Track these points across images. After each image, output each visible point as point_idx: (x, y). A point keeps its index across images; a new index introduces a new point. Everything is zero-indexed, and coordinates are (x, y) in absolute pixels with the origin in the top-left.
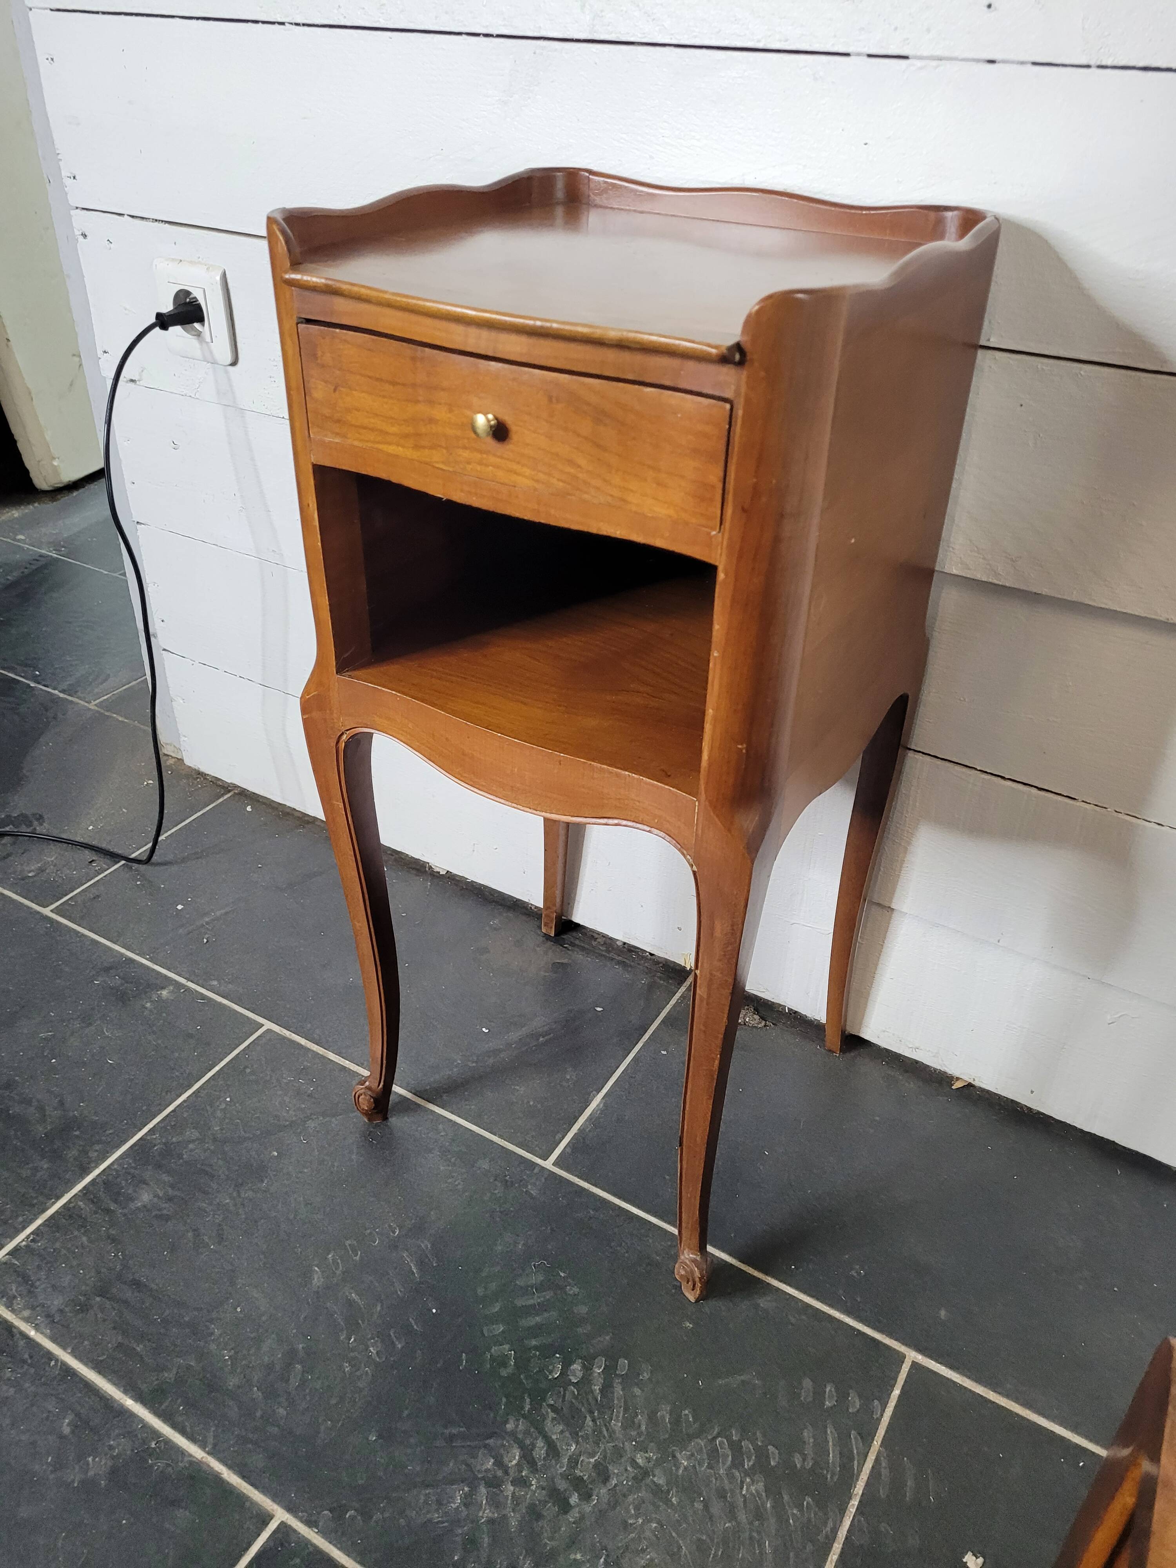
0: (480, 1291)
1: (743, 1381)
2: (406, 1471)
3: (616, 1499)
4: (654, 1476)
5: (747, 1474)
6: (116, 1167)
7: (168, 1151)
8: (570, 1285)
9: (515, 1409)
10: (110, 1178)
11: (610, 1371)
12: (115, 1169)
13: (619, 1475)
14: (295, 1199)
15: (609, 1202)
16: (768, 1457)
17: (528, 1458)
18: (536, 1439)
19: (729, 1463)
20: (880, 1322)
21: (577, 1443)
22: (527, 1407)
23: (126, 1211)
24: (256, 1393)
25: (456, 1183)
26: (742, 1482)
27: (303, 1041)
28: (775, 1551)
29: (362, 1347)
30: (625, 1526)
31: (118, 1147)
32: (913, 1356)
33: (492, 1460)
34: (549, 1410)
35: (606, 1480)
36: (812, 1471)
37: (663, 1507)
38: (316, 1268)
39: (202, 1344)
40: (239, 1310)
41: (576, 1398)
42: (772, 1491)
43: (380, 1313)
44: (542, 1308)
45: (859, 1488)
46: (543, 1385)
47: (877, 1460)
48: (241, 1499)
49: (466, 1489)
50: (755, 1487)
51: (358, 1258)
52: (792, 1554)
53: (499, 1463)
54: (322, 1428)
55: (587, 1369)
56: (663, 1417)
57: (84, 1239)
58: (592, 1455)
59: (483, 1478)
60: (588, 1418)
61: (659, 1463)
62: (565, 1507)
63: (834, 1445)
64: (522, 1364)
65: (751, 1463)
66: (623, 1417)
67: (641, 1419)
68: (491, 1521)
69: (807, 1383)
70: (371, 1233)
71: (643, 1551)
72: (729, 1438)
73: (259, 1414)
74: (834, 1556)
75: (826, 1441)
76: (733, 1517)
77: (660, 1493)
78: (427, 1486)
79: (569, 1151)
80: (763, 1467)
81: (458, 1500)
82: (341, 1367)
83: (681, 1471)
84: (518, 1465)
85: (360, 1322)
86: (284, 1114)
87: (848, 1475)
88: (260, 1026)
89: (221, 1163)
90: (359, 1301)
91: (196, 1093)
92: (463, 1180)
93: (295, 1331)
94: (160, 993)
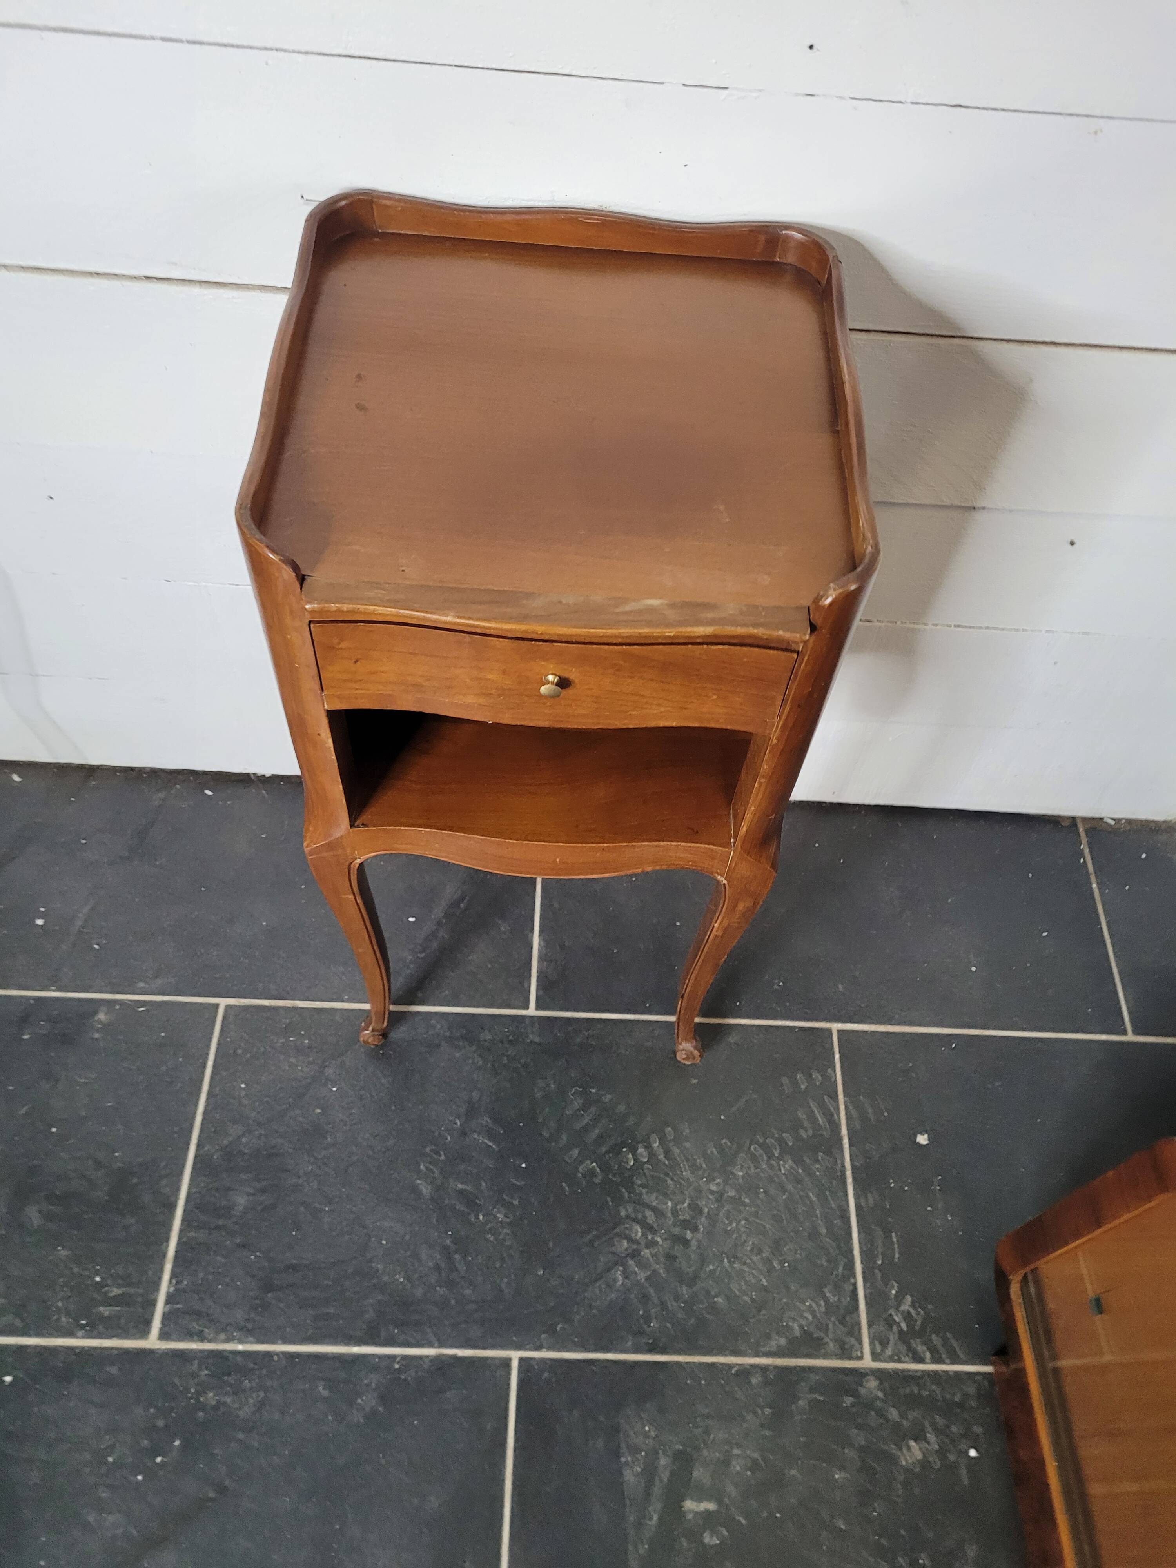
0: (545, 1134)
1: (746, 1101)
2: (576, 1280)
3: (712, 1218)
4: (728, 1192)
5: (779, 1158)
6: (194, 1190)
7: (228, 1154)
8: (603, 1095)
9: (619, 1201)
10: (198, 1201)
11: (663, 1140)
12: (196, 1192)
13: (707, 1205)
14: (363, 1138)
15: (594, 1019)
16: (785, 1141)
17: (647, 1227)
18: (644, 1211)
19: (765, 1158)
20: (806, 1013)
21: (671, 1199)
22: (626, 1194)
23: (234, 1220)
24: (441, 1291)
25: (476, 1061)
26: (779, 1165)
27: (266, 1002)
28: (818, 1196)
29: (491, 1218)
30: (728, 1233)
31: (181, 1173)
32: (836, 1027)
33: (625, 1241)
34: (641, 1189)
35: (701, 1212)
36: (814, 1136)
37: (742, 1208)
38: (418, 1182)
39: (375, 1281)
40: (384, 1242)
41: (653, 1171)
42: (798, 1162)
43: (487, 1187)
44: (596, 1120)
45: (844, 1131)
46: (627, 1175)
47: (846, 1108)
48: (482, 1361)
49: (621, 1268)
50: (787, 1165)
51: (443, 1157)
52: (827, 1193)
53: (630, 1240)
54: (503, 1286)
55: (648, 1147)
56: (712, 1153)
57: (219, 1258)
58: (683, 1203)
59: (627, 1255)
60: (668, 1180)
61: (726, 1182)
62: (686, 1243)
63: (819, 1112)
64: (605, 1168)
65: (778, 1151)
66: (688, 1166)
67: (700, 1161)
68: (648, 1279)
69: (785, 1080)
70: (439, 1134)
71: (745, 1241)
72: (757, 1143)
73: (453, 1302)
74: (849, 1180)
75: (813, 1112)
76: (784, 1191)
77: (736, 1201)
78: (596, 1280)
79: (541, 993)
80: (785, 1150)
81: (620, 1278)
82: (486, 1239)
83: (741, 1180)
84: (644, 1234)
85: (478, 1201)
86: (301, 1074)
87: (835, 1127)
88: (217, 1006)
89: (280, 1140)
90: (466, 1187)
91: (210, 1094)
92: (479, 1056)
93: (436, 1234)
94: (96, 1018)
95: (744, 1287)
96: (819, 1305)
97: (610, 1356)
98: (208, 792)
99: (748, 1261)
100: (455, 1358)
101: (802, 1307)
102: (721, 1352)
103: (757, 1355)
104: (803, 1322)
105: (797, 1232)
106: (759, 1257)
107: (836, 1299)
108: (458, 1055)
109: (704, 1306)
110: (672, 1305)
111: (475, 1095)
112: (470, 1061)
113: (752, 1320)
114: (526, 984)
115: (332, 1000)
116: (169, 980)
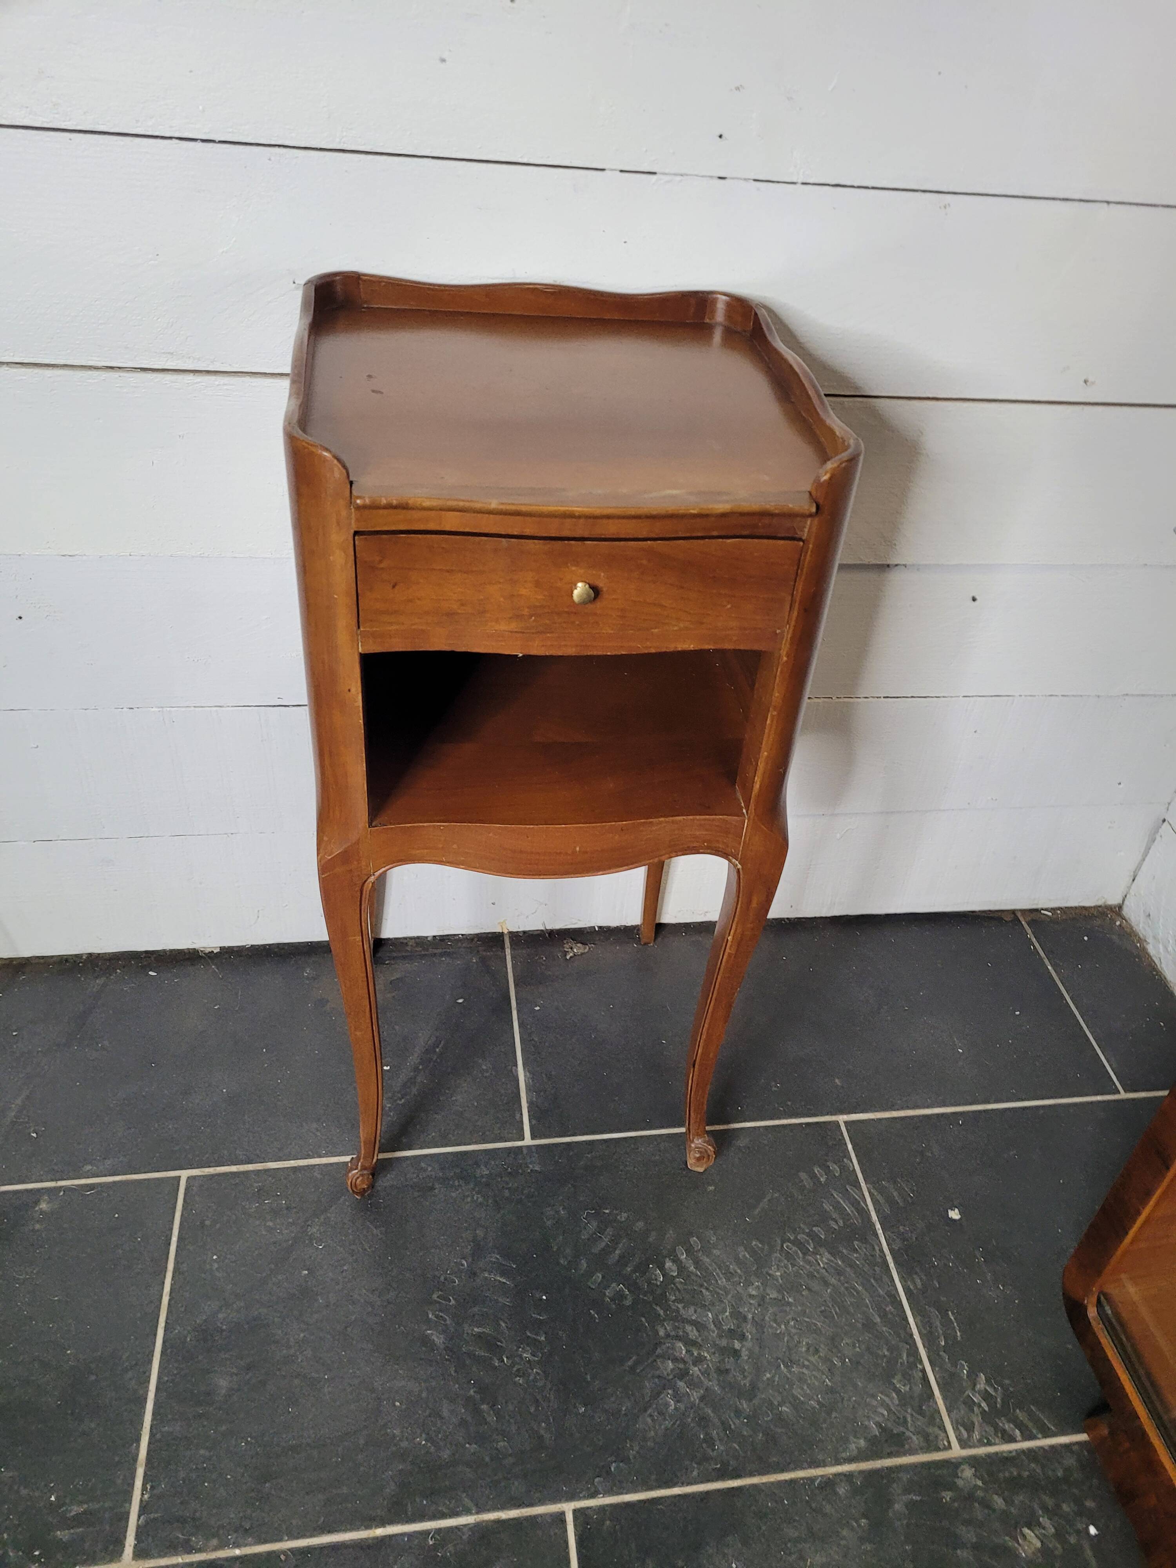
0: (563, 1262)
1: (769, 1200)
2: (623, 1412)
3: (759, 1325)
4: (768, 1295)
5: (815, 1253)
7: (204, 1334)
8: (618, 1215)
9: (656, 1320)
11: (689, 1251)
12: (167, 1379)
13: (750, 1310)
14: (360, 1295)
15: (594, 1141)
16: (817, 1235)
17: (690, 1343)
18: (684, 1327)
19: (801, 1255)
20: (809, 1109)
21: (709, 1310)
22: (662, 1312)
23: (217, 1405)
24: (472, 1448)
25: (475, 1198)
26: (816, 1261)
27: (234, 1169)
28: (863, 1285)
29: (516, 1359)
30: (778, 1337)
31: (150, 1362)
32: (842, 1119)
33: (670, 1362)
34: (676, 1304)
35: (745, 1318)
36: (845, 1225)
37: (788, 1309)
38: (428, 1332)
39: (393, 1449)
40: (398, 1404)
41: (686, 1284)
42: (835, 1253)
43: (507, 1327)
44: (615, 1241)
45: (874, 1216)
46: (659, 1291)
47: (870, 1193)
48: (532, 1519)
49: (670, 1391)
50: (824, 1258)
51: (453, 1302)
52: (872, 1281)
53: (675, 1360)
54: (542, 1432)
55: (676, 1260)
56: (744, 1256)
57: (202, 1452)
58: (725, 1312)
59: (675, 1377)
60: (704, 1291)
61: (765, 1285)
62: (736, 1353)
63: (844, 1202)
64: (634, 1287)
65: (812, 1246)
66: (722, 1274)
67: (733, 1267)
68: (702, 1398)
69: (803, 1175)
70: (445, 1279)
71: (799, 1342)
72: (789, 1240)
74: (892, 1265)
75: (839, 1202)
76: (826, 1284)
77: (780, 1302)
78: (645, 1410)
79: (534, 1122)
80: (819, 1243)
81: (672, 1402)
82: (515, 1383)
83: (780, 1281)
84: (688, 1351)
85: (499, 1343)
86: (280, 1237)
87: (864, 1213)
88: (178, 1178)
89: (263, 1311)
90: (484, 1330)
91: (177, 1273)
92: (478, 1193)
93: (457, 1386)
94: (37, 1209)
95: (808, 1392)
96: (892, 1399)
97: (676, 1491)
98: (151, 973)
99: (806, 1363)
100: (498, 1522)
101: (875, 1403)
102: (799, 1467)
103: (838, 1462)
104: (880, 1420)
105: (851, 1325)
106: (816, 1357)
107: (907, 1388)
108: (453, 1195)
109: (769, 1418)
110: (735, 1423)
111: (480, 1233)
112: (469, 1199)
113: (824, 1426)
114: (518, 1116)
115: (308, 1157)
116: (120, 1159)
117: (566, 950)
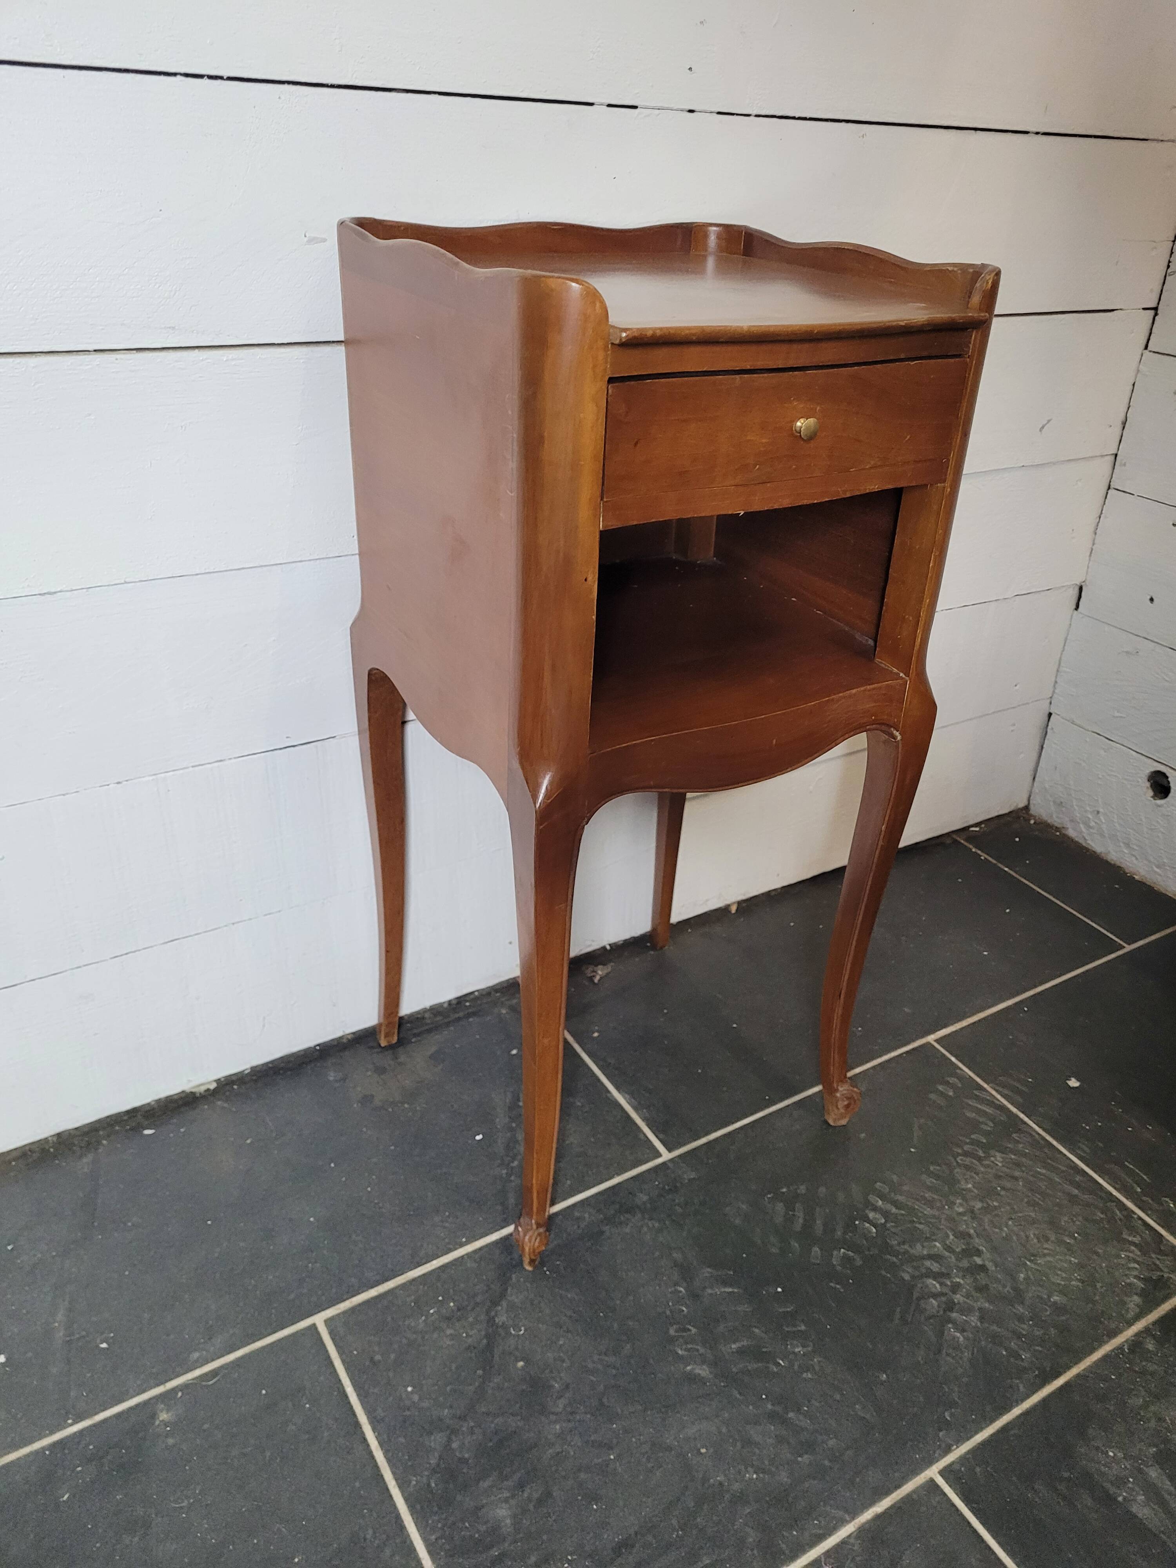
0: (774, 1250)
1: (919, 1127)
2: (922, 1362)
3: (983, 1235)
4: (974, 1207)
5: (988, 1157)
7: (447, 1472)
8: (796, 1190)
9: (893, 1268)
11: (882, 1197)
13: (969, 1226)
14: (594, 1362)
15: (730, 1133)
16: (978, 1141)
17: (936, 1276)
18: (923, 1264)
19: (977, 1162)
20: (899, 1040)
21: (935, 1240)
22: (894, 1259)
23: (510, 1539)
24: (805, 1459)
25: (650, 1225)
26: (993, 1162)
27: (373, 1293)
28: (1044, 1167)
29: (791, 1357)
30: (1007, 1239)
31: (403, 1528)
32: (931, 1039)
33: (931, 1300)
34: (902, 1247)
35: (970, 1236)
36: (996, 1125)
37: (998, 1212)
38: (688, 1368)
39: (727, 1496)
40: (703, 1451)
41: (898, 1226)
42: (1004, 1150)
43: (762, 1331)
44: (810, 1213)
45: (1012, 1108)
46: (879, 1242)
47: (997, 1091)
48: (908, 1499)
49: (950, 1326)
50: (998, 1158)
51: (694, 1330)
52: (1049, 1161)
53: (935, 1296)
54: (860, 1413)
55: (875, 1209)
56: (931, 1182)
58: (948, 1236)
59: (945, 1311)
60: (917, 1225)
61: (964, 1199)
62: (983, 1268)
63: (981, 1106)
64: (855, 1248)
65: (981, 1152)
66: (923, 1205)
67: (928, 1195)
68: (982, 1319)
69: (932, 1096)
70: (671, 1311)
71: (1027, 1237)
72: (959, 1154)
73: (826, 1463)
74: (1055, 1143)
75: (977, 1108)
76: (1016, 1179)
77: (988, 1209)
78: (940, 1351)
79: (661, 1136)
80: (985, 1148)
81: (958, 1335)
82: (805, 1379)
83: (976, 1191)
84: (941, 1284)
85: (764, 1350)
86: (470, 1340)
87: (1002, 1108)
88: (314, 1326)
89: (499, 1420)
90: (742, 1343)
91: (374, 1422)
92: (651, 1219)
93: (751, 1407)
94: (157, 1423)
95: (1064, 1275)
96: (1133, 1252)
97: (1017, 1411)
98: (147, 1132)
99: (1046, 1251)
100: (878, 1517)
101: (1122, 1261)
102: (1101, 1343)
103: (1130, 1324)
104: (1136, 1273)
105: (1058, 1205)
106: (1049, 1242)
107: (1139, 1238)
108: (627, 1230)
109: (1048, 1313)
110: (1024, 1329)
111: (677, 1256)
112: (645, 1229)
113: (1097, 1298)
114: (642, 1136)
115: (449, 1251)
116: (231, 1332)
117: (589, 975)
